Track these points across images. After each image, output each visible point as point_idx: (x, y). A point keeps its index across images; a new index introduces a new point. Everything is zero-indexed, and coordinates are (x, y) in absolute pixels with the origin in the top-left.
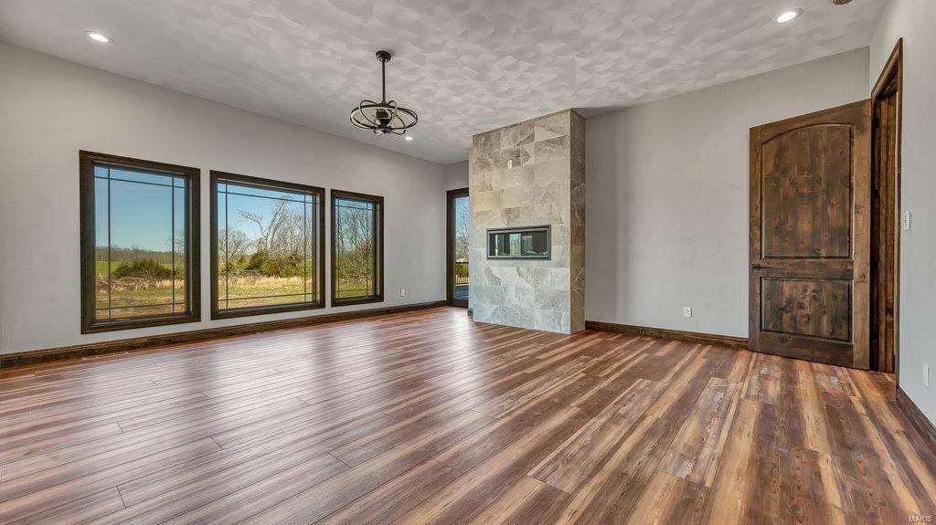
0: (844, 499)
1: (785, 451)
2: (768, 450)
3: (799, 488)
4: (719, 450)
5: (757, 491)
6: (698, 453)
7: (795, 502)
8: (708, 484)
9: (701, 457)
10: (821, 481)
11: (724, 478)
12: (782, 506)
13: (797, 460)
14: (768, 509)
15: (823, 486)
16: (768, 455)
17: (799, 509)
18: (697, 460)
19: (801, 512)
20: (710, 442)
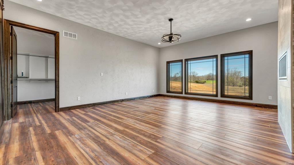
0: (35, 155)
1: (59, 160)
2: (64, 156)
3: (48, 150)
4: (77, 145)
5: (59, 142)
6: (80, 141)
7: (48, 146)
8: (69, 137)
9: (78, 140)
10: (42, 156)
11: (68, 140)
12: (51, 143)
13: (53, 159)
14: (53, 141)
15: (42, 155)
16: (63, 154)
17: (47, 145)
18: (78, 139)
19: (46, 145)
20: (82, 145)
